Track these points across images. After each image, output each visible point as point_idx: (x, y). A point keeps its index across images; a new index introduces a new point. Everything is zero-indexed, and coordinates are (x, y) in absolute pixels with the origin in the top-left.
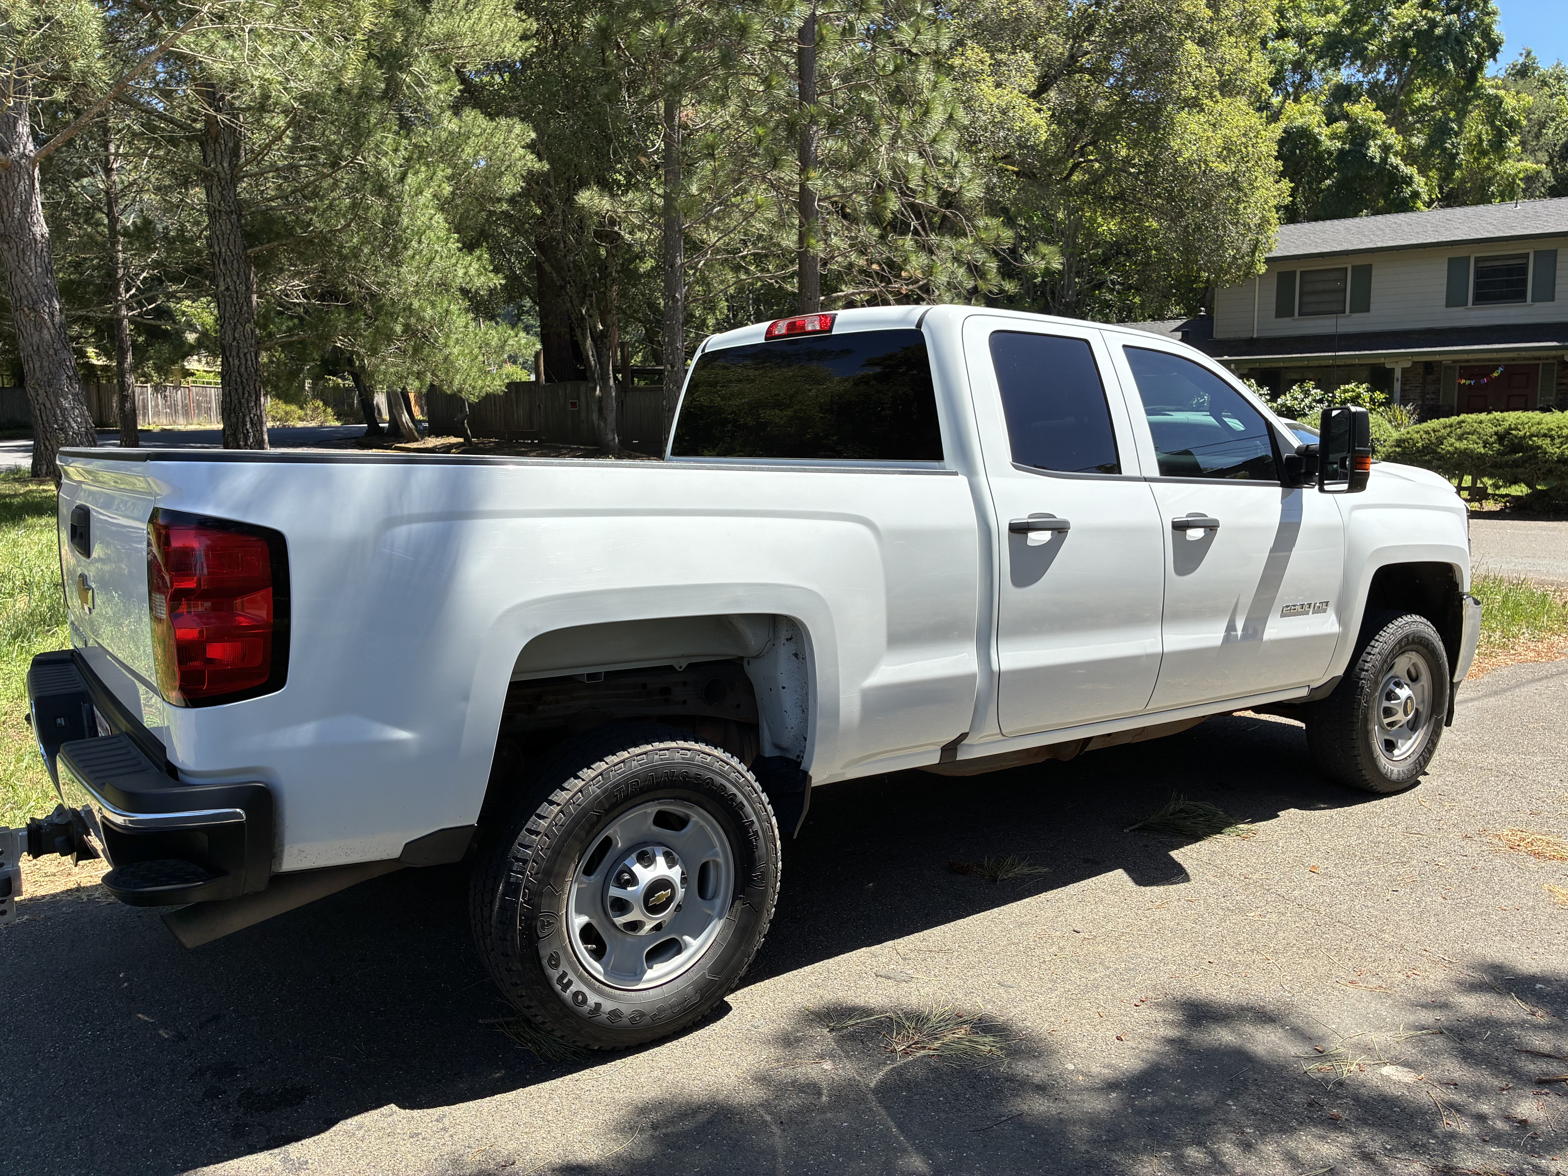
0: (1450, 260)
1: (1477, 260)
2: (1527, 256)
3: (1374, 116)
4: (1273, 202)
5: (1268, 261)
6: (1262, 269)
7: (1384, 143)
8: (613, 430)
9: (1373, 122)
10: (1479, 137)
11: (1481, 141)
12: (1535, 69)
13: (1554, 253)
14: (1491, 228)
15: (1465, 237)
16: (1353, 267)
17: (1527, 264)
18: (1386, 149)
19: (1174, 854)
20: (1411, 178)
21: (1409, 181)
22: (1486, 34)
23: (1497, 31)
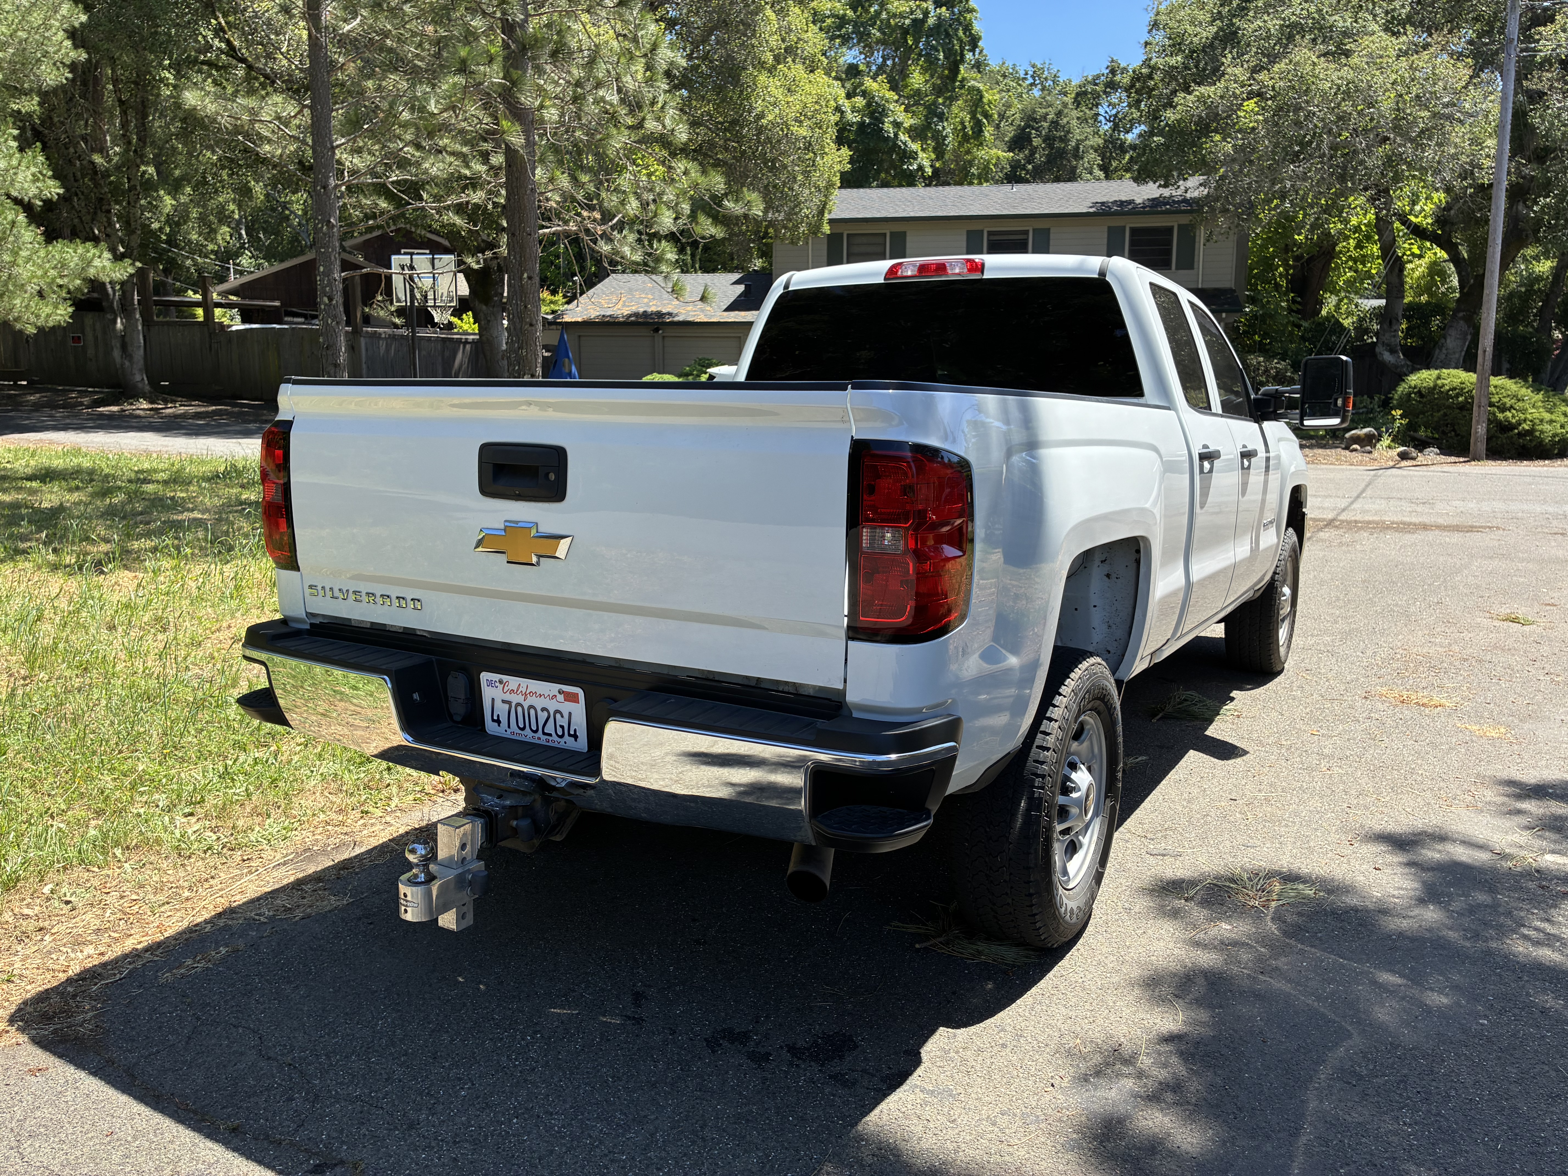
0: (968, 232)
1: (990, 233)
2: (1026, 232)
3: (887, 96)
4: (837, 167)
5: (831, 222)
6: (826, 229)
7: (895, 120)
8: (140, 370)
9: (887, 101)
10: (962, 123)
11: (964, 127)
12: (988, 65)
13: (1048, 231)
14: (998, 206)
15: (980, 213)
16: (891, 233)
17: (1027, 239)
18: (897, 125)
19: (1208, 733)
20: (916, 153)
21: (913, 156)
22: (968, 28)
23: (977, 27)
